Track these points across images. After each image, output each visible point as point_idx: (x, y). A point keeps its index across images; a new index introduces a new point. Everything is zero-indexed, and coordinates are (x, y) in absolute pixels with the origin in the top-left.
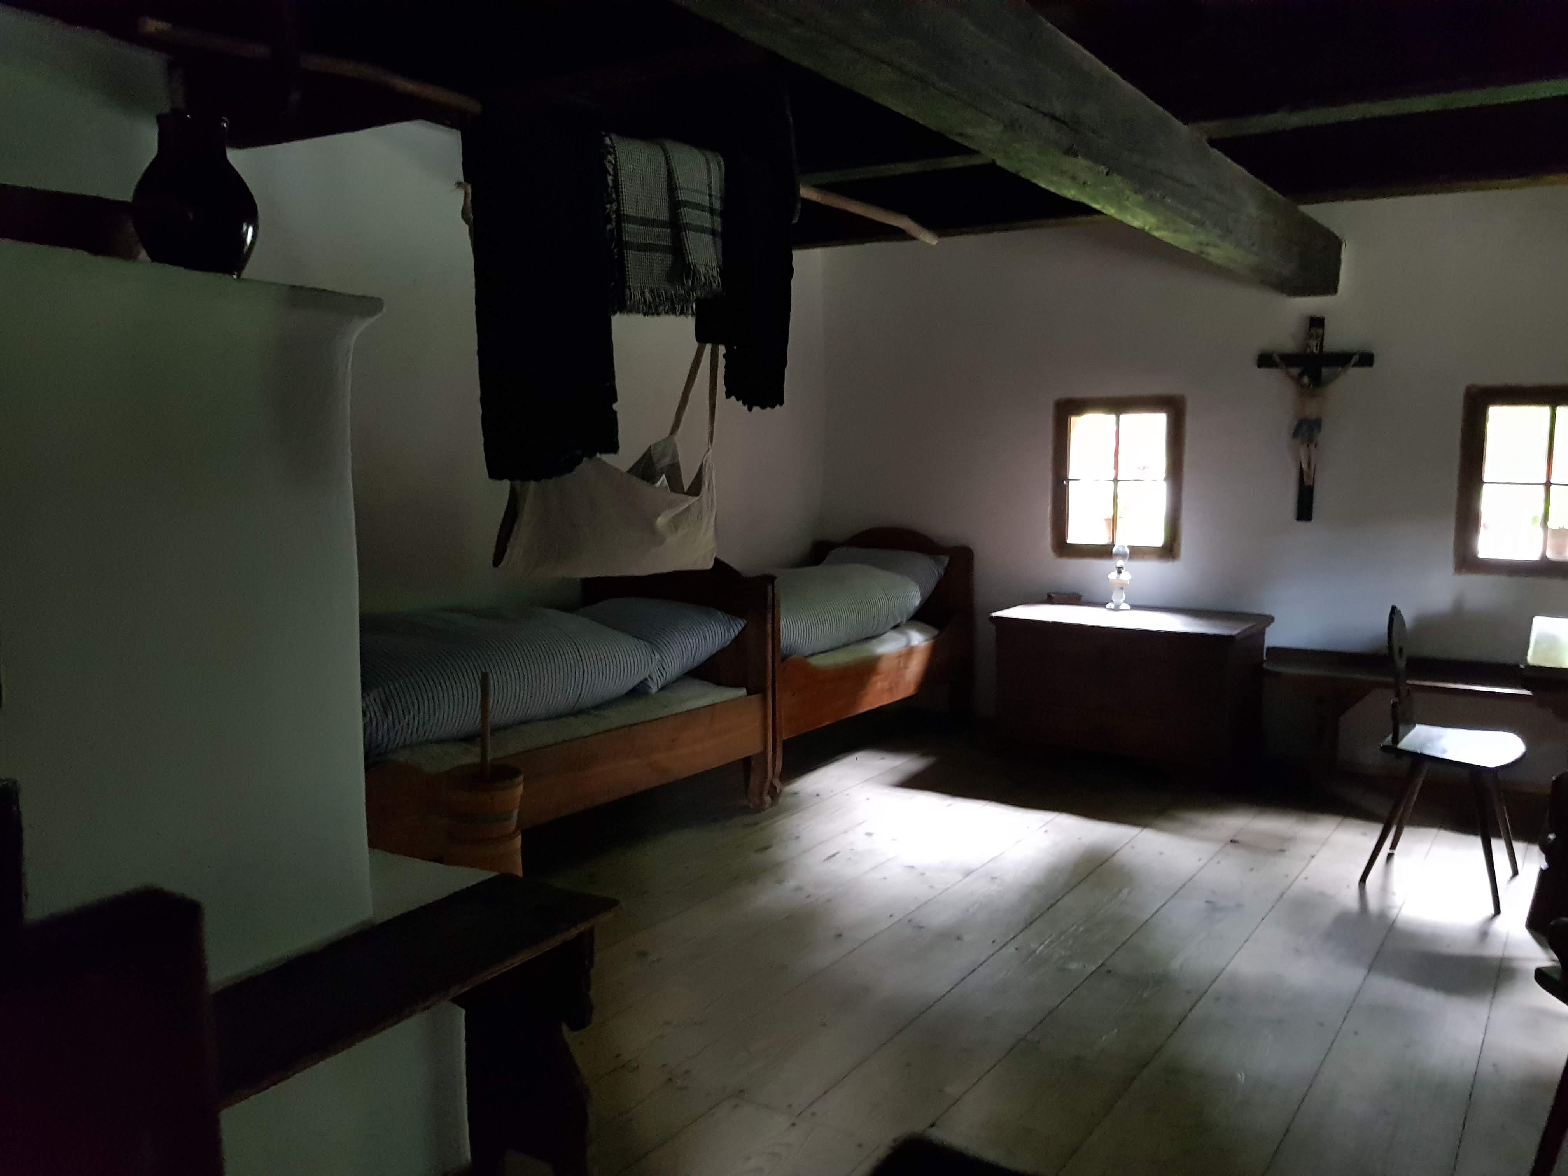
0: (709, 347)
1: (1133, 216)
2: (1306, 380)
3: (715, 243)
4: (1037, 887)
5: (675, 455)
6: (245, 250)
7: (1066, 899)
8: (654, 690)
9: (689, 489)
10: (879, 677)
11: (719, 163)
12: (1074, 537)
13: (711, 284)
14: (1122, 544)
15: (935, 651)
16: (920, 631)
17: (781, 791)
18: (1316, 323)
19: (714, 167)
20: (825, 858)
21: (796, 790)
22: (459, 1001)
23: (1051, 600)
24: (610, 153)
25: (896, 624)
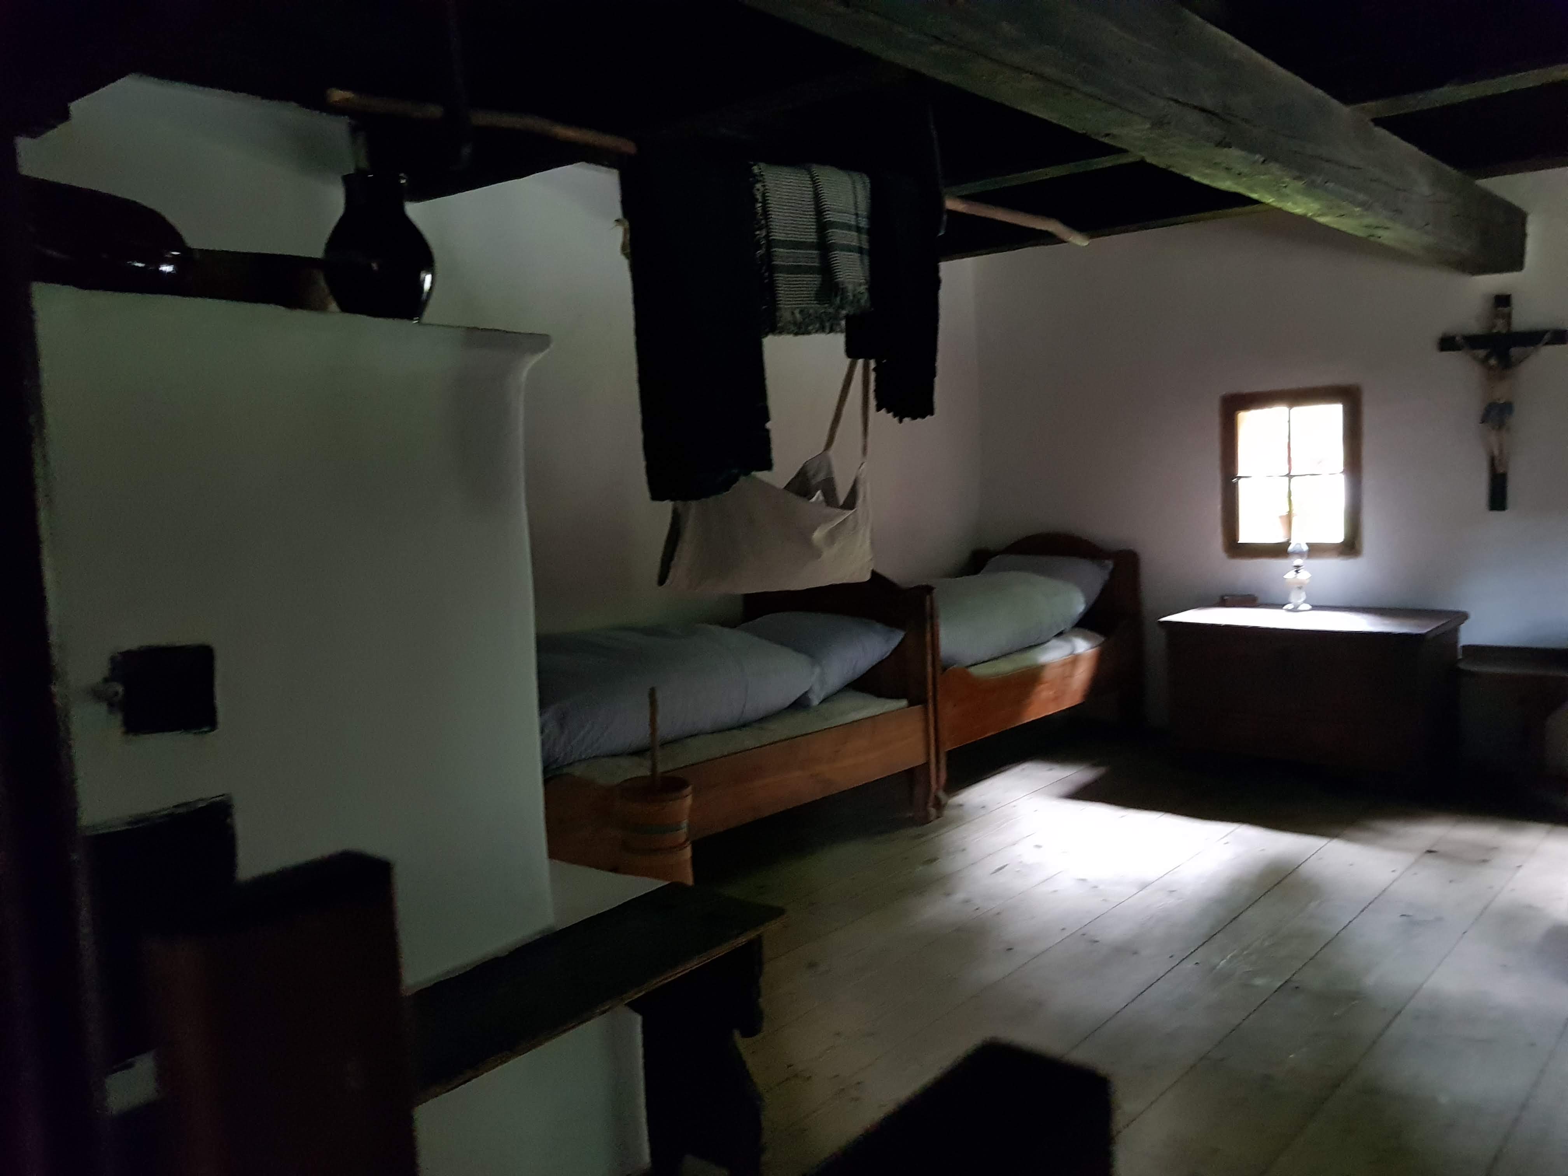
0: (860, 362)
1: (1295, 203)
2: (1493, 362)
3: (862, 260)
4: (1219, 901)
5: (830, 471)
6: (424, 296)
7: (1250, 912)
8: (815, 702)
9: (845, 502)
10: (1042, 686)
11: (864, 183)
12: (1245, 536)
13: (859, 301)
14: (1299, 542)
15: (1102, 659)
16: (1086, 638)
17: (946, 804)
18: (1503, 301)
19: (859, 187)
20: (994, 870)
21: (961, 802)
22: (634, 1006)
23: (1224, 602)
24: (758, 181)
25: (1058, 632)
